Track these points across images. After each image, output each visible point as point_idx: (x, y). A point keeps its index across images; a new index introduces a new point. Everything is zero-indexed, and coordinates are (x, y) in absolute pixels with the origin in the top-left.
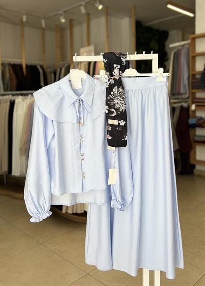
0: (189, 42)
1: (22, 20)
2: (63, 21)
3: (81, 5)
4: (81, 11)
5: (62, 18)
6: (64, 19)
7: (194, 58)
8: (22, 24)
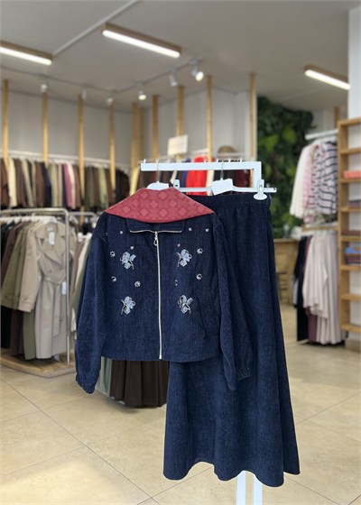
0: (336, 131)
1: (80, 97)
2: (142, 97)
3: (170, 73)
4: (169, 83)
5: (141, 92)
6: (144, 94)
7: (345, 157)
8: (80, 102)
